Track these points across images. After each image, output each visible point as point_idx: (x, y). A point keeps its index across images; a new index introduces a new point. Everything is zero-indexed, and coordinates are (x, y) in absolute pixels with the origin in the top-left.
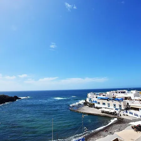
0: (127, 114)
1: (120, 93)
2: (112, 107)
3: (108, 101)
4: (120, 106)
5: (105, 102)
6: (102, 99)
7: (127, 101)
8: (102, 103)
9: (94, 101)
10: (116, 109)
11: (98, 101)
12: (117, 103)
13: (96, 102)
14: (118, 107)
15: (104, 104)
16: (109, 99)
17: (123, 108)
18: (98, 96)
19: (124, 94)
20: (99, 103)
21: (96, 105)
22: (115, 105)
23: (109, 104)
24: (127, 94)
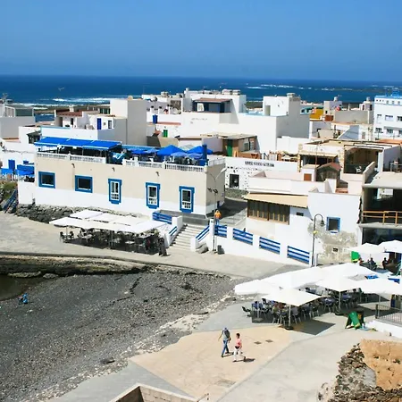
0: (220, 241)
1: (195, 109)
2: (134, 200)
3: (111, 161)
4: (187, 195)
6: (79, 152)
7: (234, 163)
8: (72, 182)
9: (12, 163)
10: (157, 217)
11: (43, 165)
12: (171, 179)
13: (27, 171)
14: (170, 202)
15: (84, 184)
16: (118, 149)
17: (200, 209)
18: (48, 131)
19: (221, 121)
20: (48, 179)
21: (28, 193)
22: (153, 190)
23: (115, 186)
24: (235, 121)
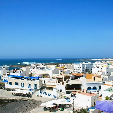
0: (41, 94)
1: (38, 69)
2: (26, 87)
3: (22, 80)
4: (35, 86)
5: (19, 81)
6: (16, 78)
7: (44, 79)
8: (15, 83)
9: (4, 79)
10: (30, 90)
11: (10, 80)
12: (32, 83)
13: (7, 81)
14: (32, 87)
15: (17, 84)
16: (23, 77)
17: (38, 88)
19: (43, 71)
20: (10, 83)
21: (7, 86)
22: (29, 85)
23: (23, 84)
